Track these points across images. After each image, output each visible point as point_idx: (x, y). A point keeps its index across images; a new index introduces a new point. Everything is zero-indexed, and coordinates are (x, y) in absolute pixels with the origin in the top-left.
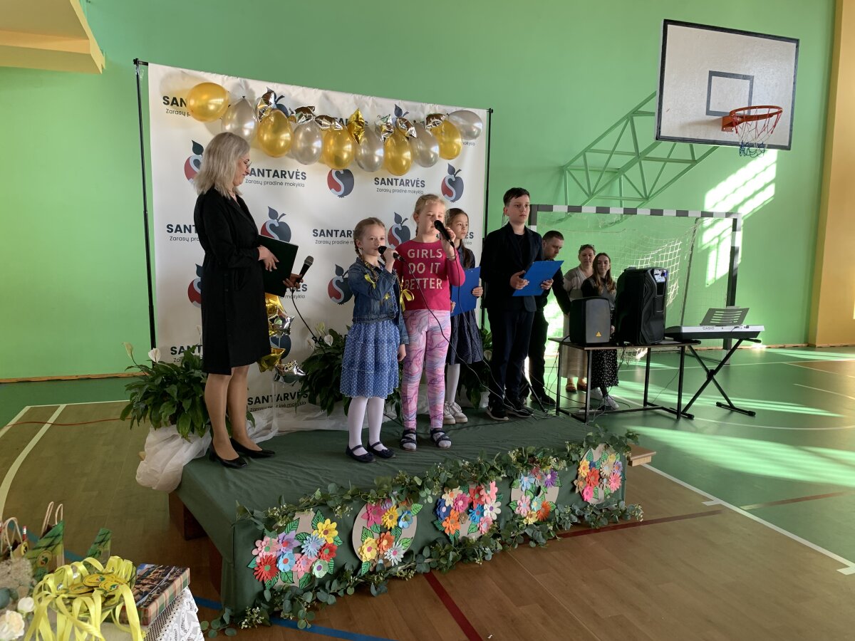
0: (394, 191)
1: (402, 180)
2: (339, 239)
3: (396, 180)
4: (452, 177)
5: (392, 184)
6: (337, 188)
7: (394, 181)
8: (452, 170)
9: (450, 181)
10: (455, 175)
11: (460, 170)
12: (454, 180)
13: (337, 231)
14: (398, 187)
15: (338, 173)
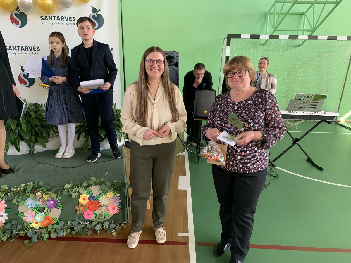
0: (53, 23)
1: (58, 17)
2: (20, 51)
3: (54, 17)
4: (95, 14)
5: (52, 19)
6: (17, 23)
7: (53, 18)
8: (94, 10)
9: (94, 17)
10: (97, 13)
11: (100, 10)
12: (96, 16)
13: (18, 47)
14: (56, 21)
15: (16, 14)
